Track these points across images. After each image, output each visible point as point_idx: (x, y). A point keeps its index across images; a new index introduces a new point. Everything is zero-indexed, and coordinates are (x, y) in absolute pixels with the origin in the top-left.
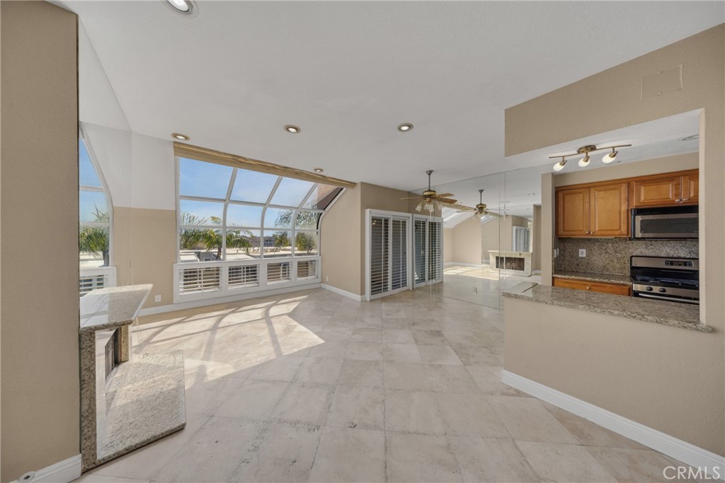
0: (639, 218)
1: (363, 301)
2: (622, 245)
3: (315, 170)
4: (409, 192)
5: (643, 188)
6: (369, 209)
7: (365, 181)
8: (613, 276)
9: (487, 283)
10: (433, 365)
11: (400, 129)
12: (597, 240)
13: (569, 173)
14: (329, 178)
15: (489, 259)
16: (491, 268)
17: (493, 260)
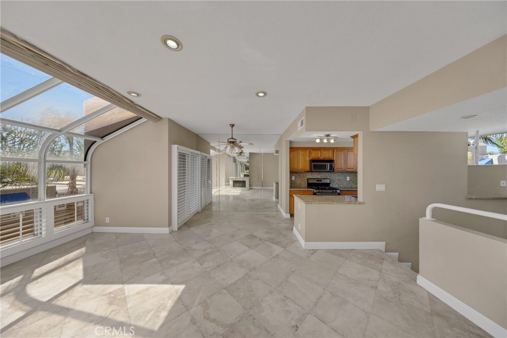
0: (313, 164)
1: (172, 232)
2: (305, 174)
3: (130, 93)
4: (197, 135)
5: (313, 152)
6: (177, 145)
7: (170, 118)
8: (302, 187)
9: (228, 197)
10: (274, 257)
11: (257, 94)
12: (298, 172)
13: (296, 142)
14: (137, 105)
15: (229, 182)
16: (231, 187)
17: (231, 183)
